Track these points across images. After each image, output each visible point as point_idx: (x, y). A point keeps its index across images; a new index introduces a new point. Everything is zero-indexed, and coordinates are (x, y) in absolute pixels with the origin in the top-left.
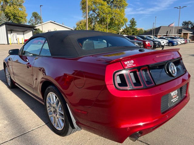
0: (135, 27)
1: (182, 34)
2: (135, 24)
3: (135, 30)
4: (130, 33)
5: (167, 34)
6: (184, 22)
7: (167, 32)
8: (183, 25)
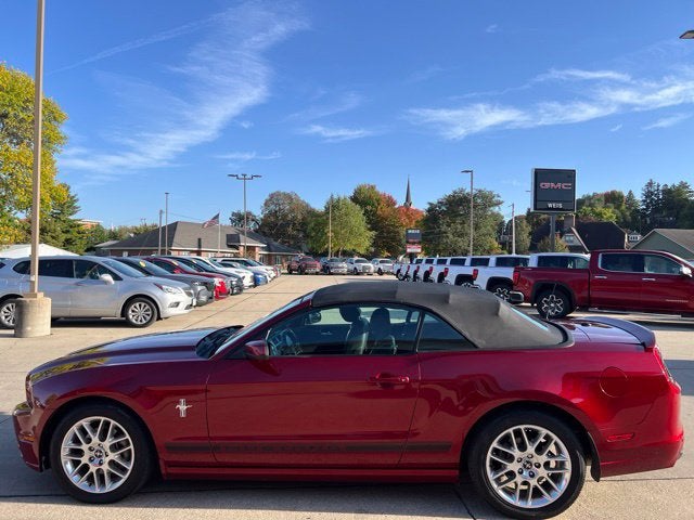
0: (71, 218)
1: (241, 249)
2: (75, 207)
3: (74, 225)
4: (53, 237)
5: (200, 246)
6: (233, 214)
7: (200, 240)
8: (233, 221)
